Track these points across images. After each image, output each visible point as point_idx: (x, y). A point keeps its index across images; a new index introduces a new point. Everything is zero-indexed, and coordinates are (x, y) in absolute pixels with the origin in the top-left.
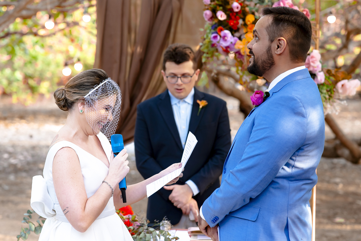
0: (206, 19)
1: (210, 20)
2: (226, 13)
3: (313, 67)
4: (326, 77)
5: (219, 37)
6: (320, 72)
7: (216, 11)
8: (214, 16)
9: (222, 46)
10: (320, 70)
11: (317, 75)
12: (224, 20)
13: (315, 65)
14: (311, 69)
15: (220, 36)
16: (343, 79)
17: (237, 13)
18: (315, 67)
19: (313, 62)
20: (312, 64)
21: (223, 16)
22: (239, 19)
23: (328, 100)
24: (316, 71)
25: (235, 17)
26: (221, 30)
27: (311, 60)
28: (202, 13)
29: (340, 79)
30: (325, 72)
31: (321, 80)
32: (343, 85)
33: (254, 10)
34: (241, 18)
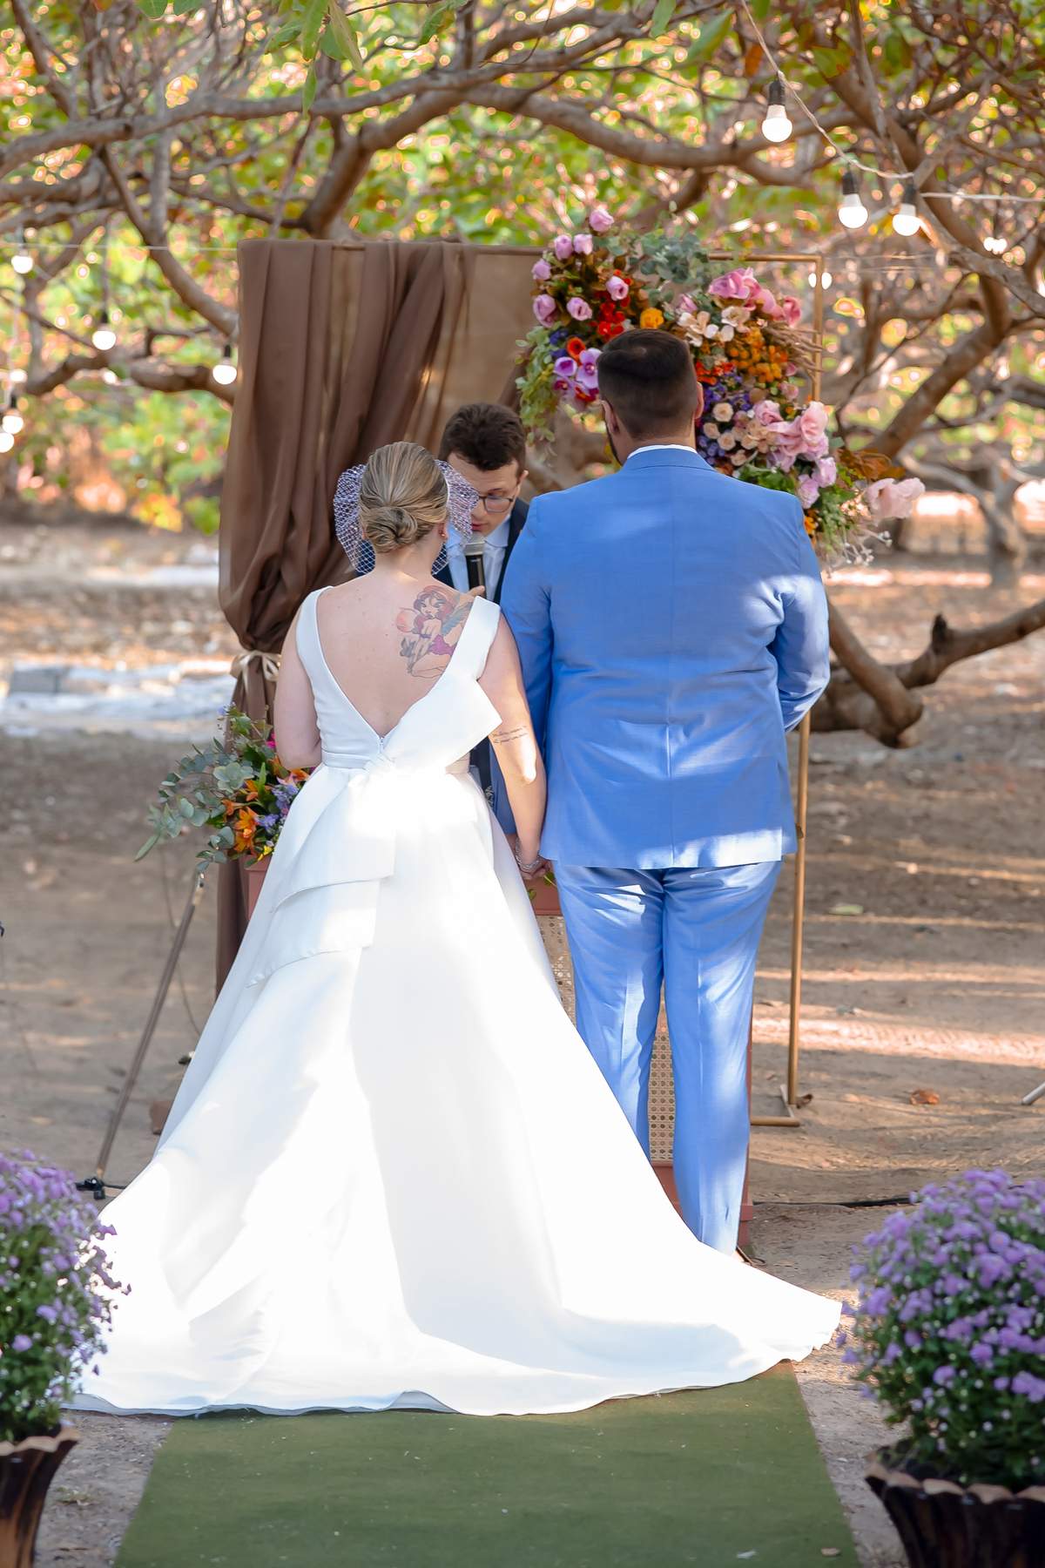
0: (540, 318)
1: (549, 319)
2: (591, 306)
3: (809, 445)
4: (840, 470)
5: (575, 365)
6: (824, 457)
7: (567, 298)
8: (561, 308)
9: (581, 387)
10: (826, 452)
11: (817, 462)
12: (587, 321)
13: (815, 440)
14: (804, 449)
15: (579, 363)
16: (882, 477)
17: (618, 302)
18: (815, 446)
19: (807, 432)
20: (807, 436)
21: (583, 311)
22: (623, 320)
23: (844, 529)
24: (815, 454)
25: (614, 314)
26: (578, 348)
27: (804, 428)
28: (532, 303)
29: (875, 478)
30: (838, 459)
31: (828, 478)
32: (881, 492)
33: (661, 297)
34: (629, 317)
